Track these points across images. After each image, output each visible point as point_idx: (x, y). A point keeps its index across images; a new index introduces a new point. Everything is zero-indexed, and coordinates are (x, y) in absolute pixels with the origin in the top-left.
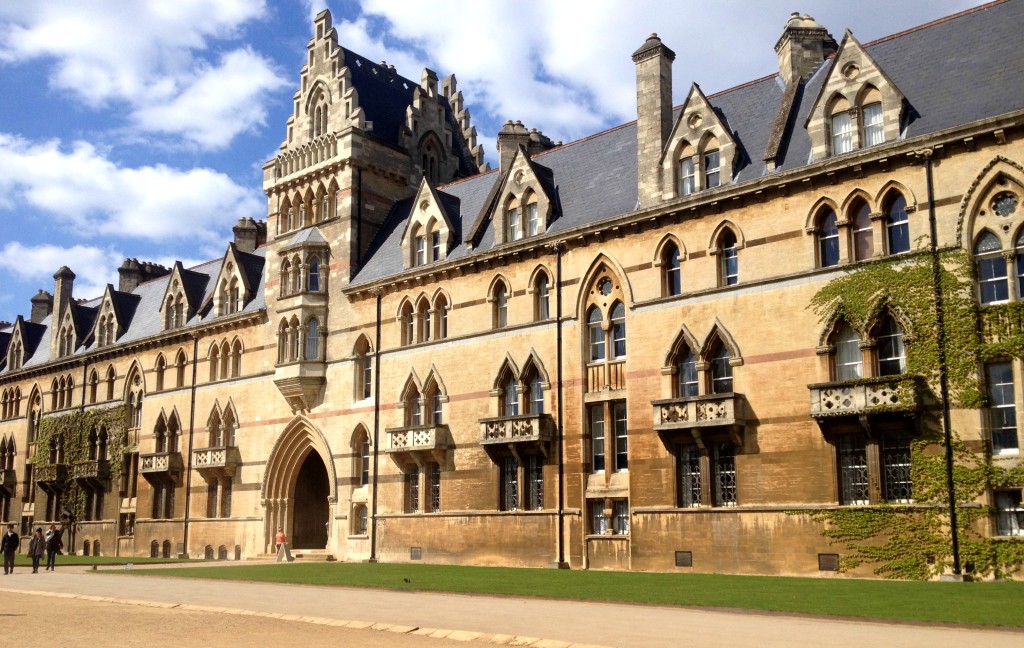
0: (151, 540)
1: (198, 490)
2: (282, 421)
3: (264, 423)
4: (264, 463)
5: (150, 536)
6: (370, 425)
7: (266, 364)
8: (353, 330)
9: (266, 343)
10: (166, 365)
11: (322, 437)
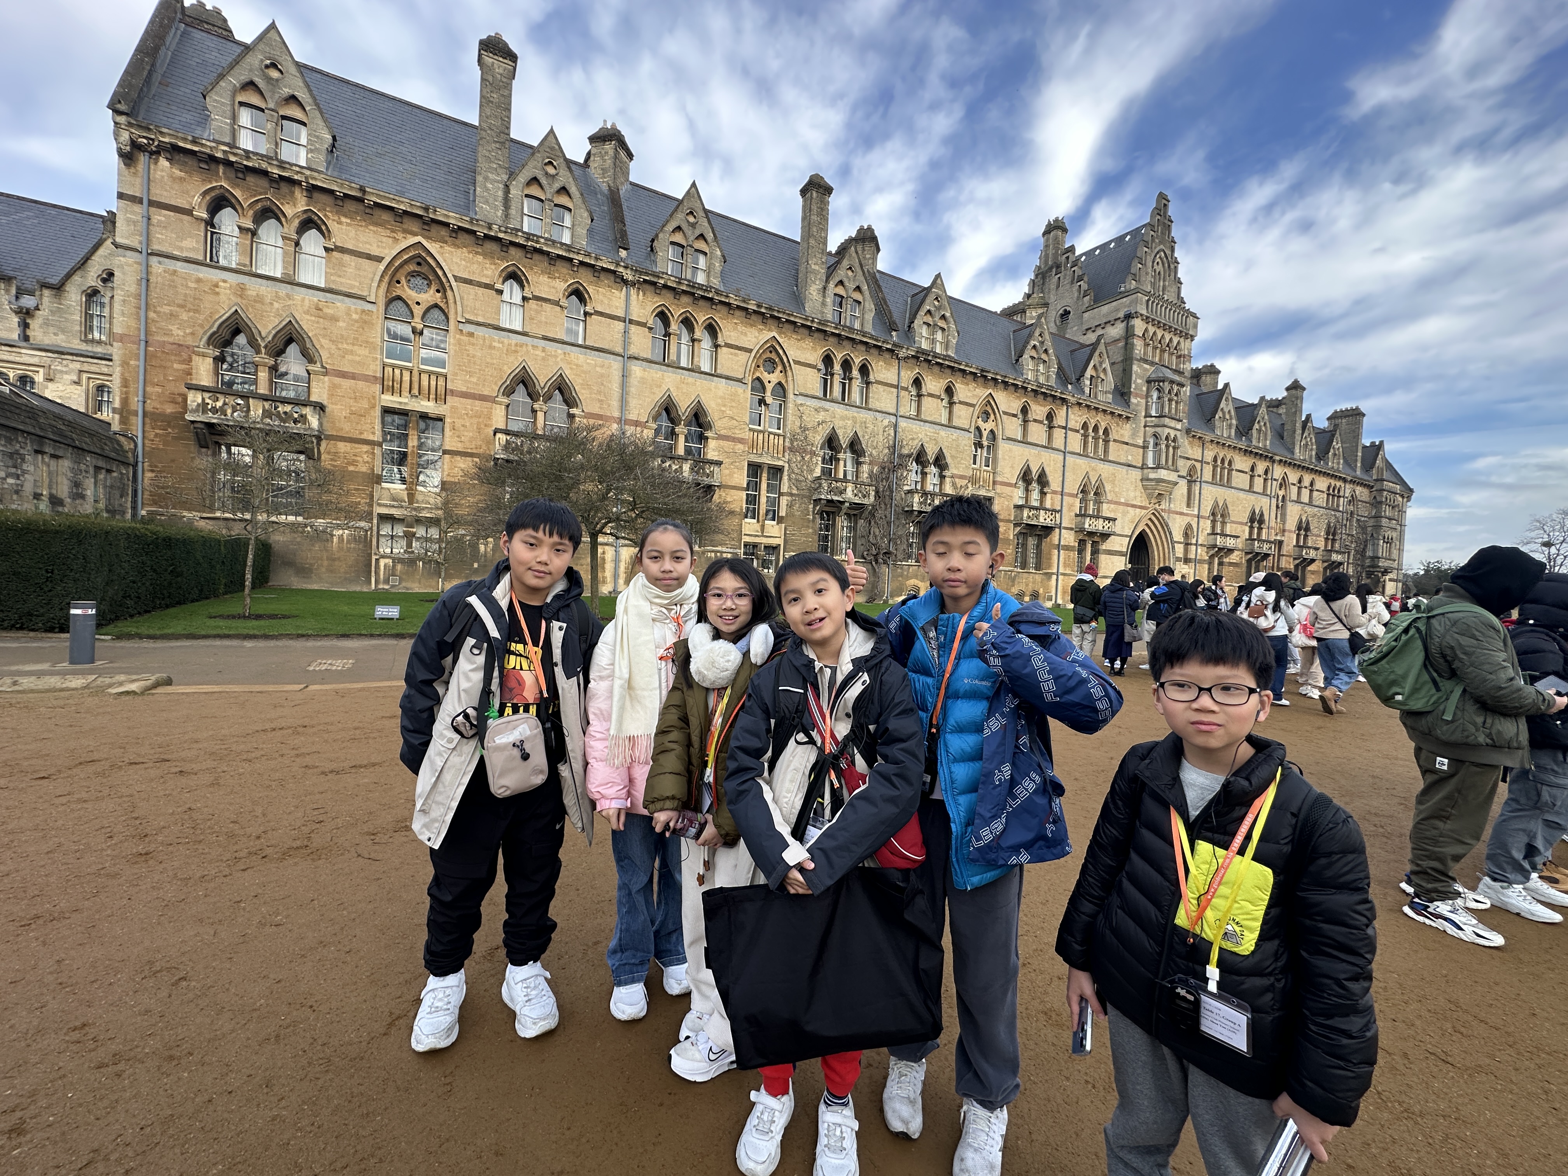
1: (1067, 548)
2: (1141, 507)
3: (1128, 505)
4: (1126, 536)
6: (1195, 526)
7: (1130, 458)
8: (1188, 459)
9: (1131, 442)
10: (1030, 416)
11: (1165, 526)
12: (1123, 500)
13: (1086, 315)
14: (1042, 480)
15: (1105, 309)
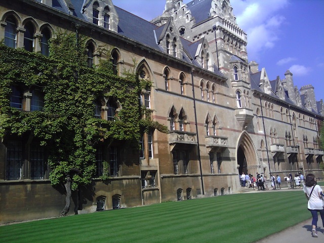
0: (176, 189)
1: (204, 158)
3: (231, 130)
4: (234, 148)
5: (175, 186)
6: (264, 141)
7: (228, 103)
8: (255, 105)
9: (227, 94)
10: (170, 76)
11: (250, 141)
12: (228, 127)
13: (193, 30)
14: (182, 116)
15: (202, 26)
